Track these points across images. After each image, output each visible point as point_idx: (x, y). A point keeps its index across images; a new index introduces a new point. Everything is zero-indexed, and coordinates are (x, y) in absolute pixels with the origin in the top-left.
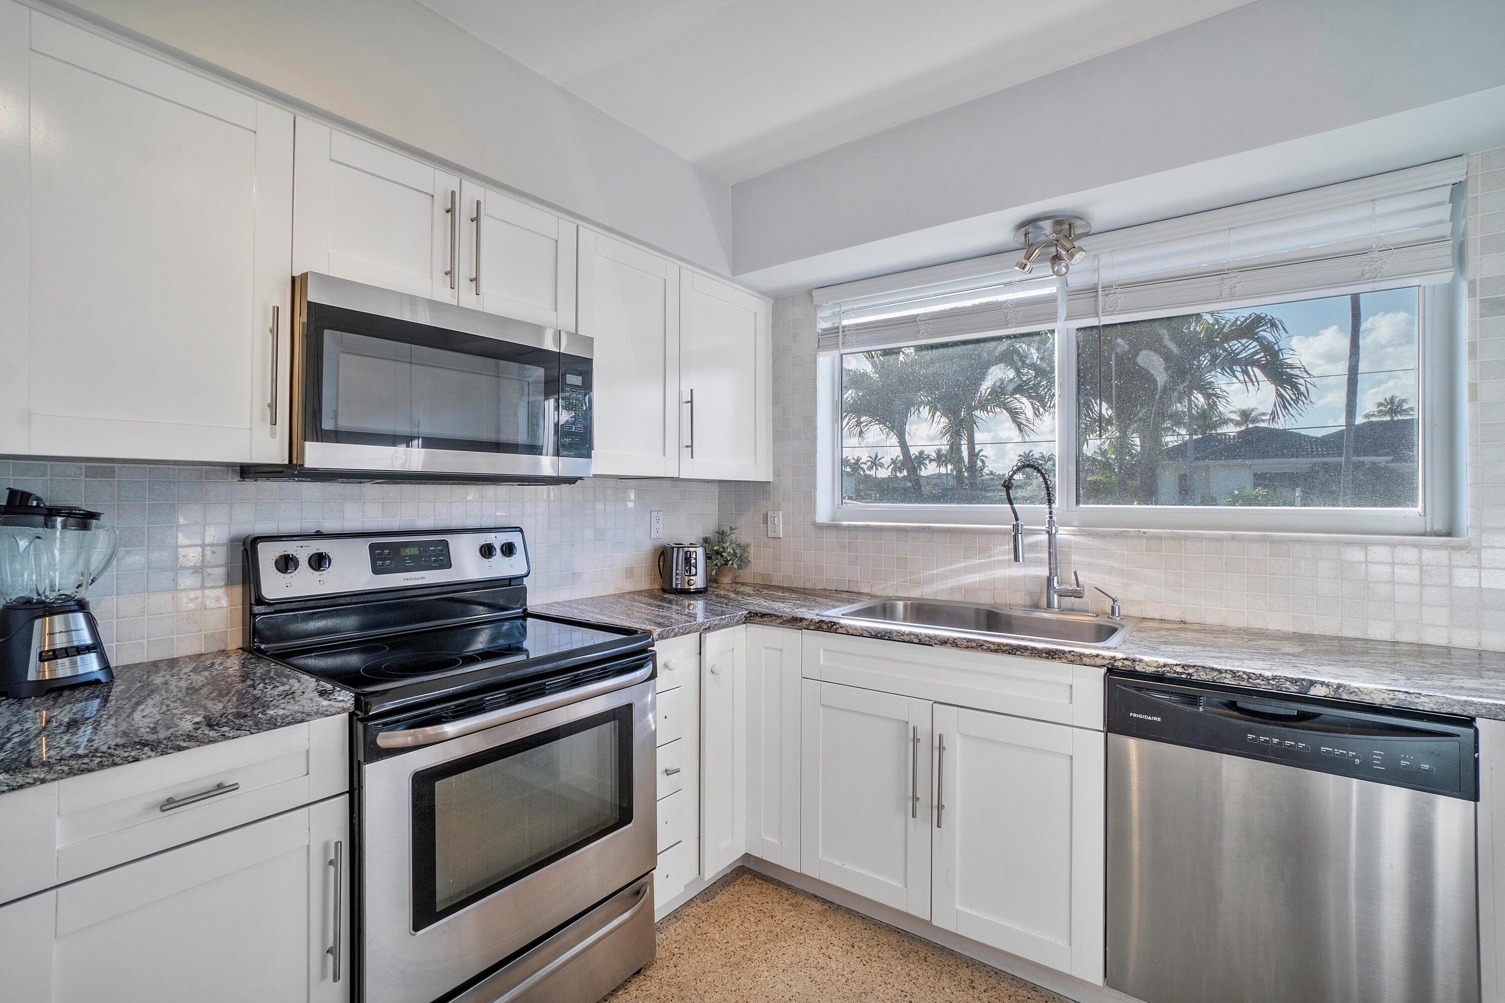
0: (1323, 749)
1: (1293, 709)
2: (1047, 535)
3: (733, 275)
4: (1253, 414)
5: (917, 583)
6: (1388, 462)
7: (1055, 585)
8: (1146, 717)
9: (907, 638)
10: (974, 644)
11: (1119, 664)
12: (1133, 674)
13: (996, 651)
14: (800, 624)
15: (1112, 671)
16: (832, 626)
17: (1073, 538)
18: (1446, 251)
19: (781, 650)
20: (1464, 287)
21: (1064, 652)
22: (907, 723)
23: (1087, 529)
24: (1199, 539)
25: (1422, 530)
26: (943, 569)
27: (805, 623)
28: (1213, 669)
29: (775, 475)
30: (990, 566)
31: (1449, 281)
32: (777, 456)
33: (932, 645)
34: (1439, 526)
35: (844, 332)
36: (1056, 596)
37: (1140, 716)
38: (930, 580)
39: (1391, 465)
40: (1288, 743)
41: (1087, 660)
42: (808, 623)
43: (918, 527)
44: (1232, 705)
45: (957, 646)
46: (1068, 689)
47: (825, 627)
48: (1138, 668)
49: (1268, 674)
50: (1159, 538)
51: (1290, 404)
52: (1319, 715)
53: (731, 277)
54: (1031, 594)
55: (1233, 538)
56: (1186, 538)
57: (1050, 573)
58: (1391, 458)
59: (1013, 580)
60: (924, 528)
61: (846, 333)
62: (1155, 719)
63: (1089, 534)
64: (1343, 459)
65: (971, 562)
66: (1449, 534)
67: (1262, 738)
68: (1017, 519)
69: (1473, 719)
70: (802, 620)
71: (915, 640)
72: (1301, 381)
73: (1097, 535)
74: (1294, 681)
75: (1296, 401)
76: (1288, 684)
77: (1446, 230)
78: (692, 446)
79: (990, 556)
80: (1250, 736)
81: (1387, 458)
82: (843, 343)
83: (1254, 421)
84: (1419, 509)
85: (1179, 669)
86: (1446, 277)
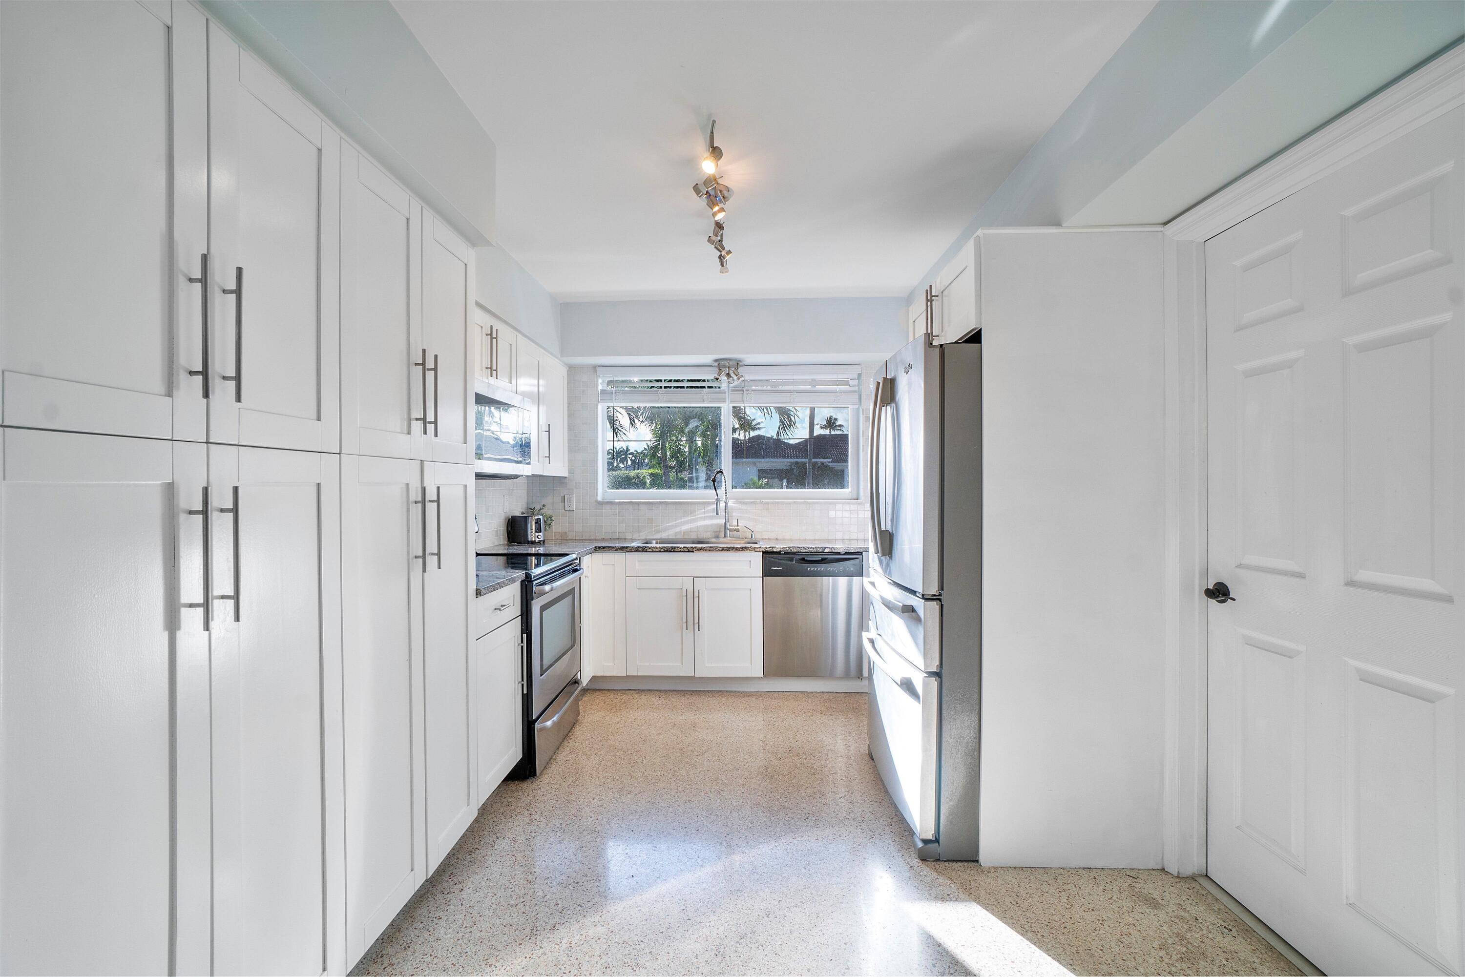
0: (828, 569)
1: (819, 558)
2: (724, 504)
3: (561, 357)
4: (754, 423)
5: (658, 531)
6: (829, 462)
7: (728, 527)
8: (777, 568)
9: (682, 550)
10: (712, 549)
11: (768, 550)
12: (773, 553)
13: (722, 550)
14: (626, 550)
15: (764, 553)
16: (644, 549)
17: (733, 505)
18: (856, 396)
19: (613, 565)
20: (861, 410)
21: (748, 547)
22: (682, 589)
23: (740, 501)
24: (782, 503)
25: (850, 498)
26: (672, 523)
27: (629, 549)
28: (798, 547)
29: (569, 473)
30: (695, 520)
31: (857, 407)
32: (570, 461)
33: (693, 552)
34: (855, 497)
35: (615, 393)
36: (728, 531)
37: (775, 568)
38: (666, 529)
39: (831, 465)
40: (819, 569)
41: (756, 550)
42: (631, 548)
43: (659, 502)
44: (803, 559)
45: (705, 551)
46: (749, 563)
47: (640, 549)
48: (774, 550)
49: (813, 547)
50: (768, 503)
51: (787, 428)
52: (827, 558)
53: (560, 356)
54: (715, 532)
55: (795, 503)
56: (778, 503)
57: (726, 521)
58: (831, 460)
59: (706, 526)
60: (663, 502)
61: (617, 394)
62: (780, 568)
63: (740, 503)
64: (807, 460)
65: (686, 519)
66: (857, 499)
67: (812, 569)
68: (717, 496)
69: (862, 553)
70: (627, 547)
71: (686, 550)
72: (792, 413)
73: (744, 503)
74: (820, 548)
75: (790, 426)
76: (819, 549)
77: (856, 388)
78: (549, 457)
79: (696, 515)
80: (809, 569)
81: (828, 460)
82: (615, 400)
83: (754, 429)
84: (849, 490)
85: (787, 549)
86: (857, 406)
